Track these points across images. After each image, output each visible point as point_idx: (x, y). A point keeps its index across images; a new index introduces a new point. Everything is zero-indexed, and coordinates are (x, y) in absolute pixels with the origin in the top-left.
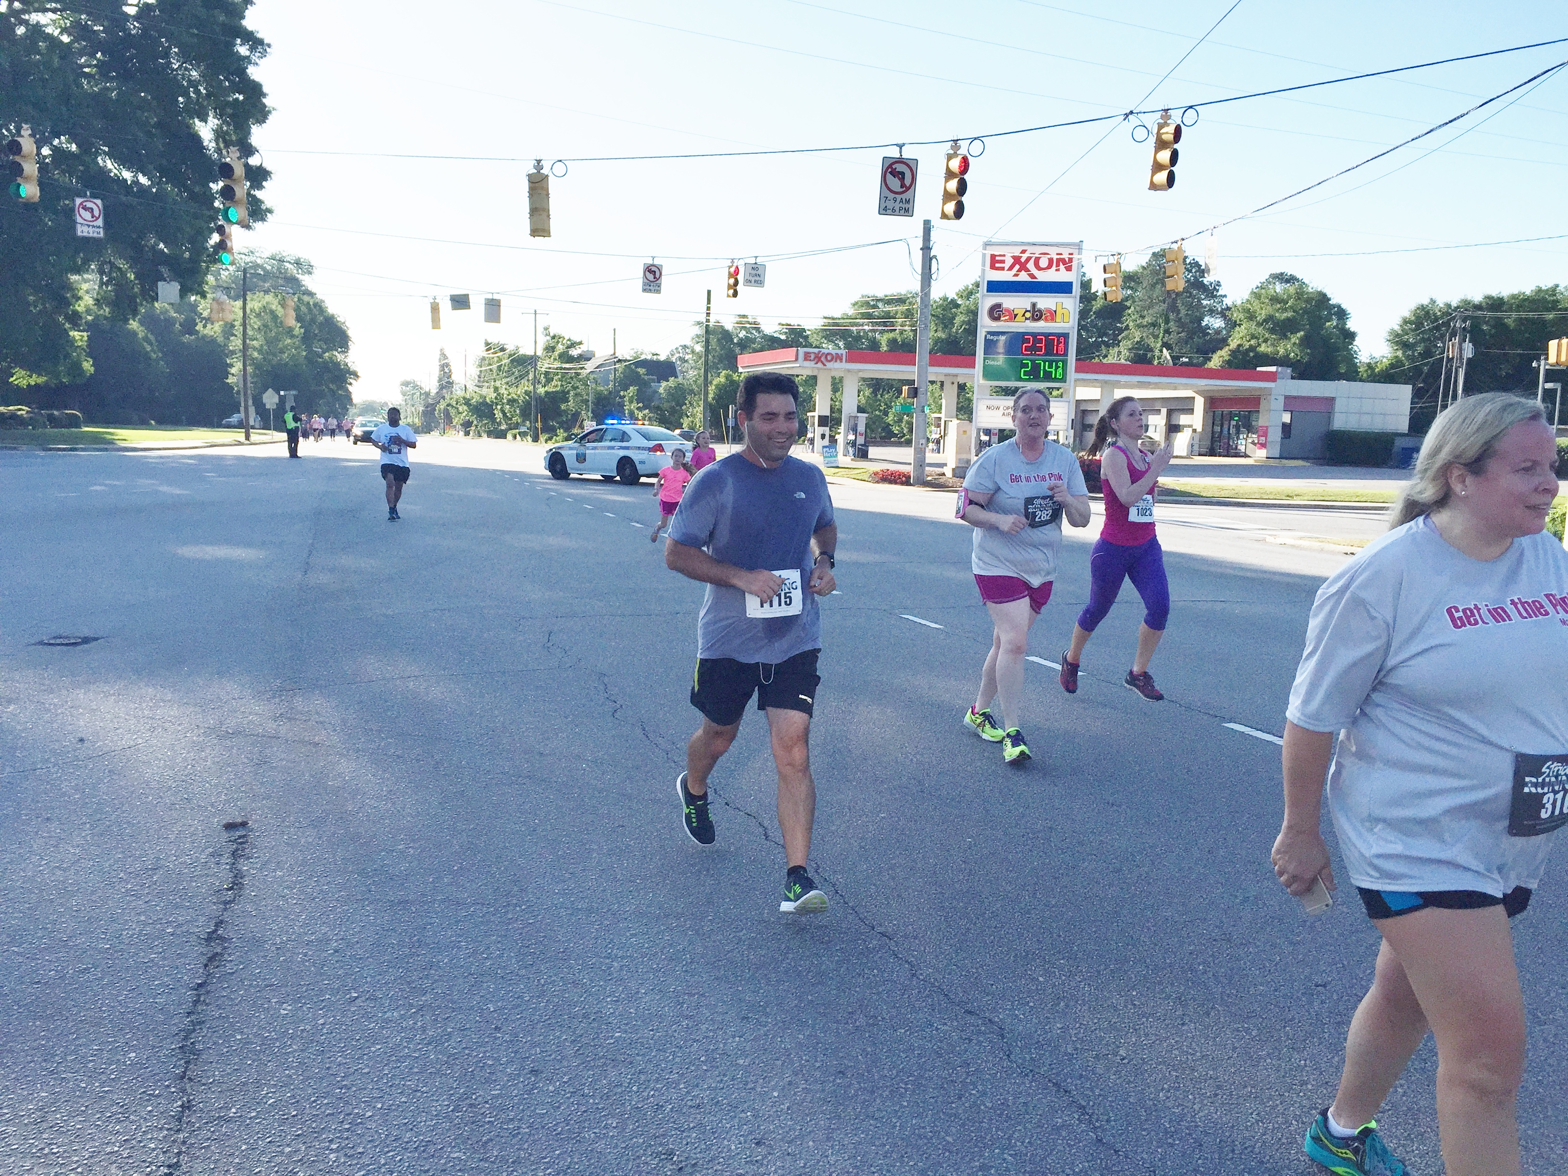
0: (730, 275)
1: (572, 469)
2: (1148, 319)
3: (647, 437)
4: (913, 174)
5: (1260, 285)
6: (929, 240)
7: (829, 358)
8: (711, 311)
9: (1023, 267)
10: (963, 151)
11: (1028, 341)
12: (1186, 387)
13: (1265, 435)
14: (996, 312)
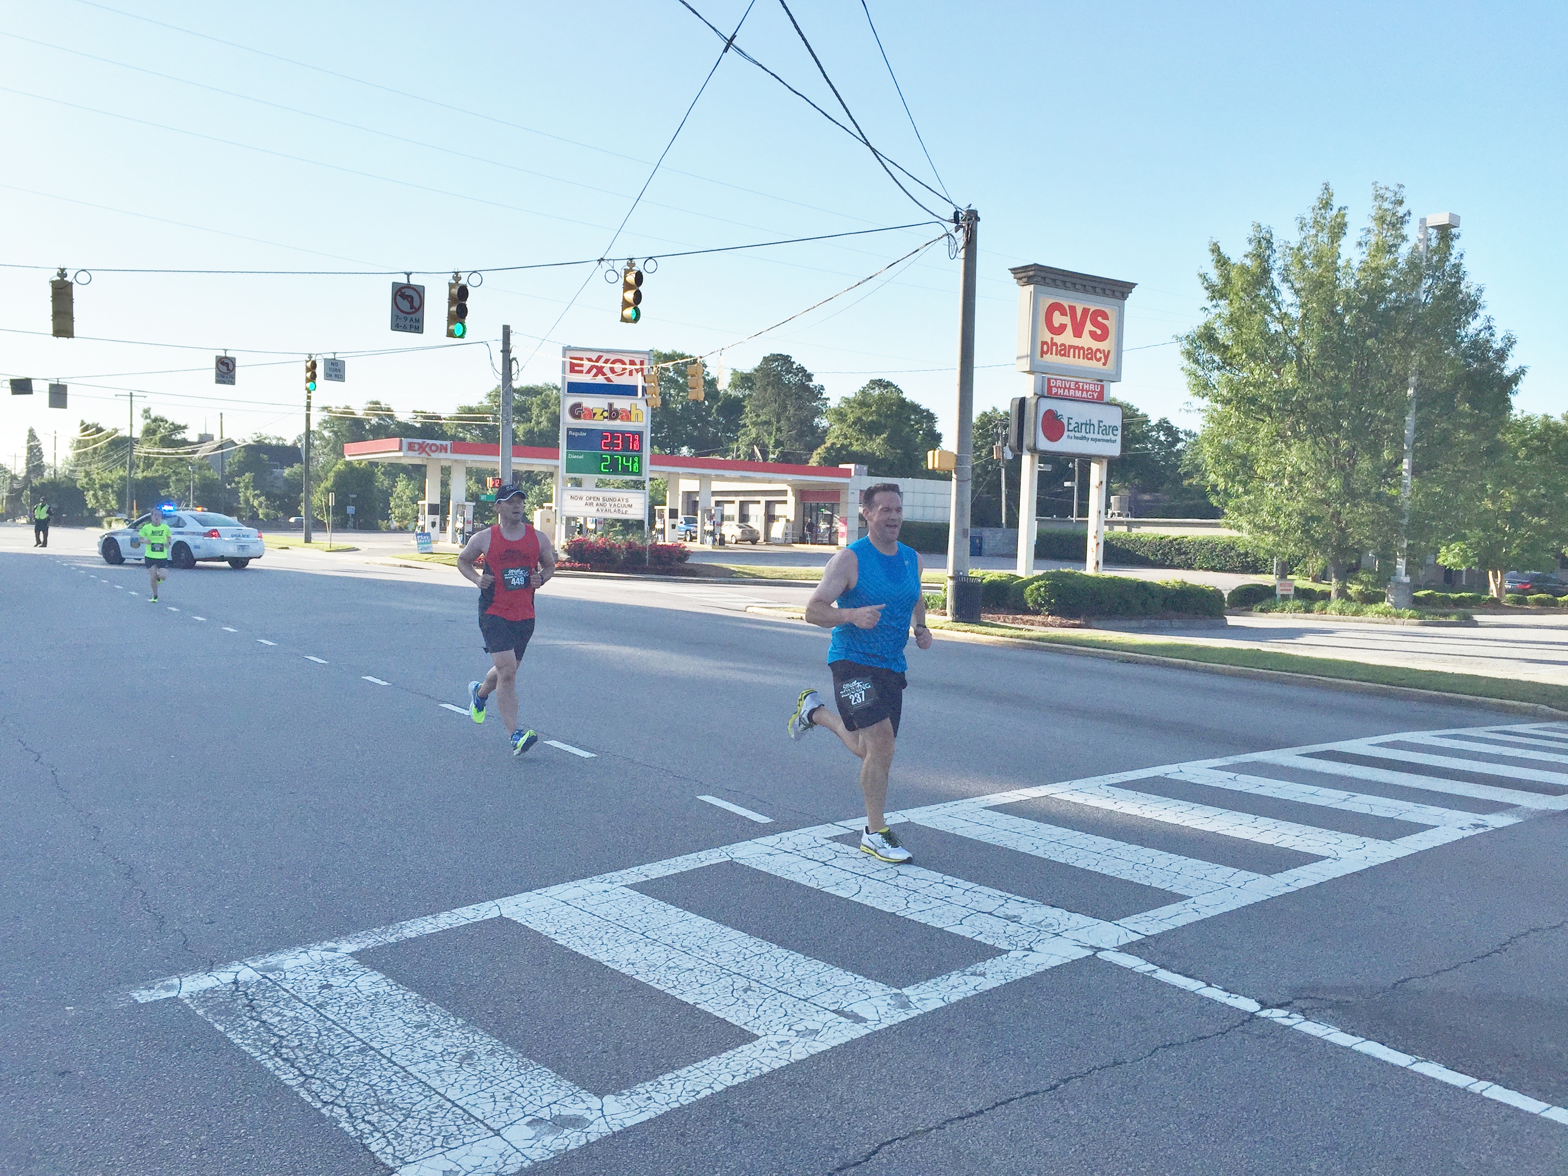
0: (308, 370)
1: (127, 554)
2: (763, 418)
3: (202, 522)
4: (421, 299)
6: (509, 344)
7: (433, 448)
9: (600, 371)
10: (462, 281)
11: (606, 438)
12: (784, 482)
13: (845, 525)
14: (576, 411)
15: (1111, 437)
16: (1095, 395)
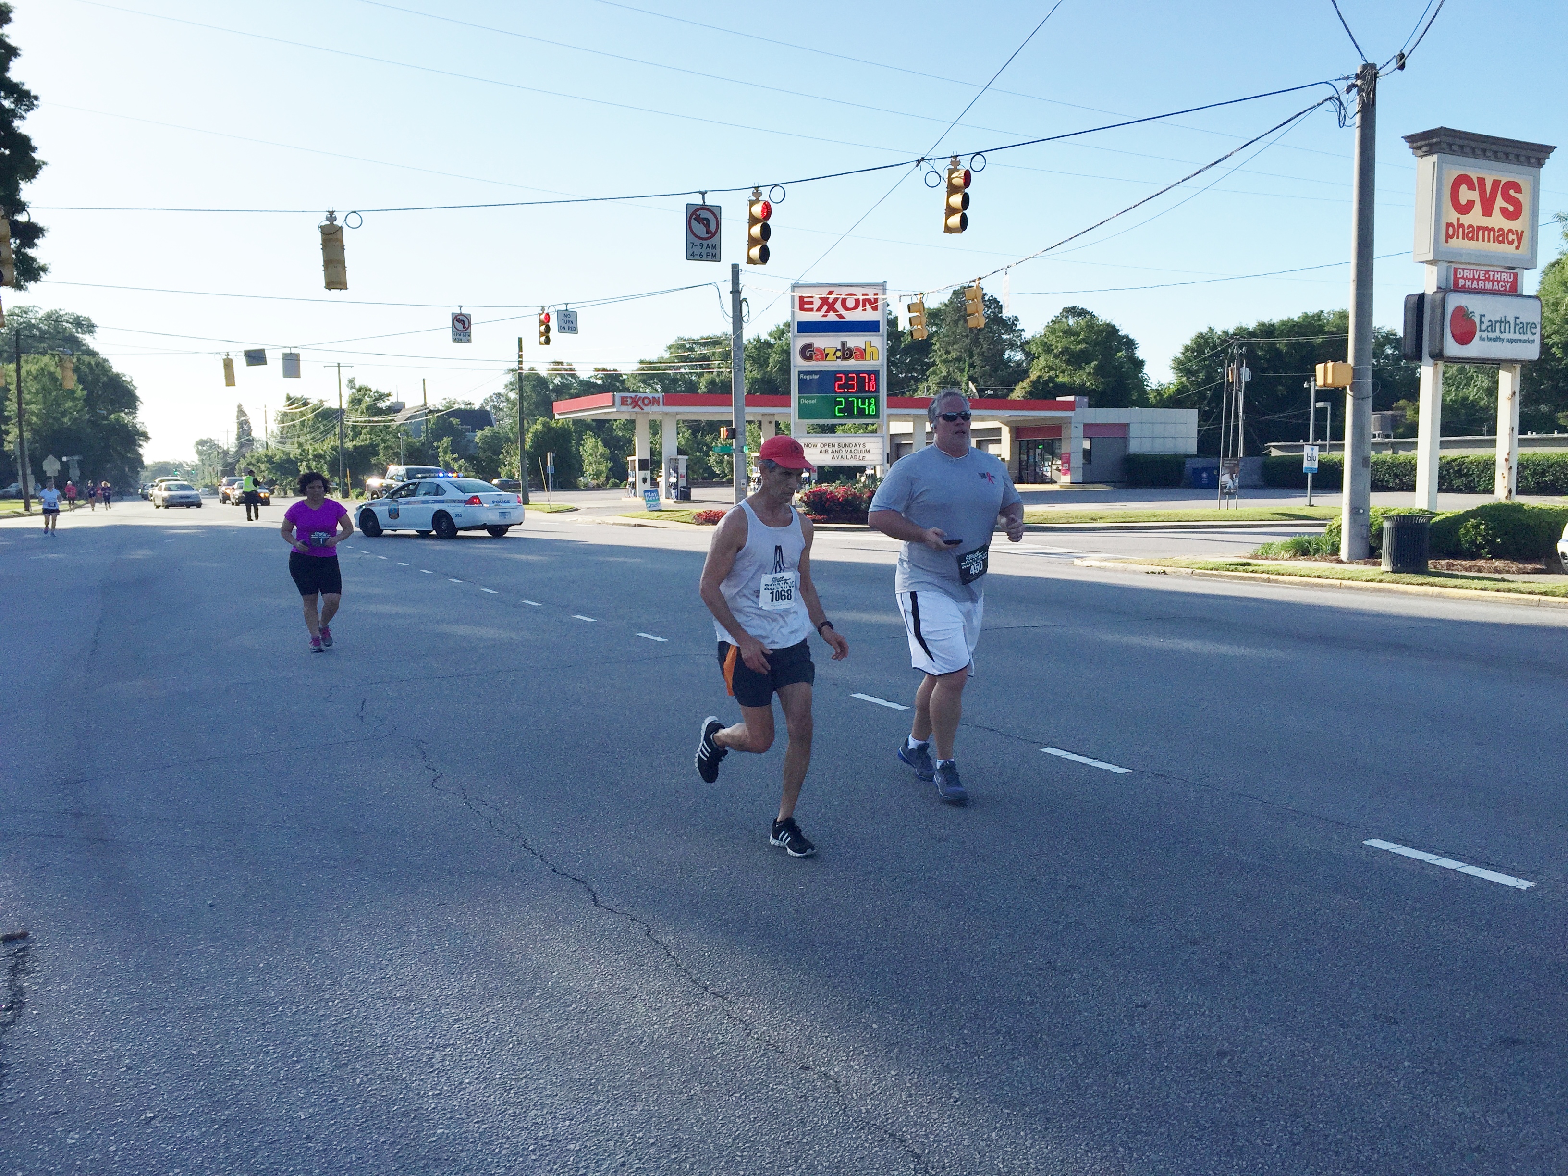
0: (541, 323)
1: (384, 525)
2: (953, 355)
3: (461, 489)
4: (717, 221)
5: (1054, 319)
6: (738, 284)
7: (646, 401)
8: (524, 359)
9: (831, 308)
10: (764, 197)
11: (840, 379)
12: (994, 418)
13: (1068, 462)
14: (807, 352)
15: (1529, 336)
16: (1508, 286)
